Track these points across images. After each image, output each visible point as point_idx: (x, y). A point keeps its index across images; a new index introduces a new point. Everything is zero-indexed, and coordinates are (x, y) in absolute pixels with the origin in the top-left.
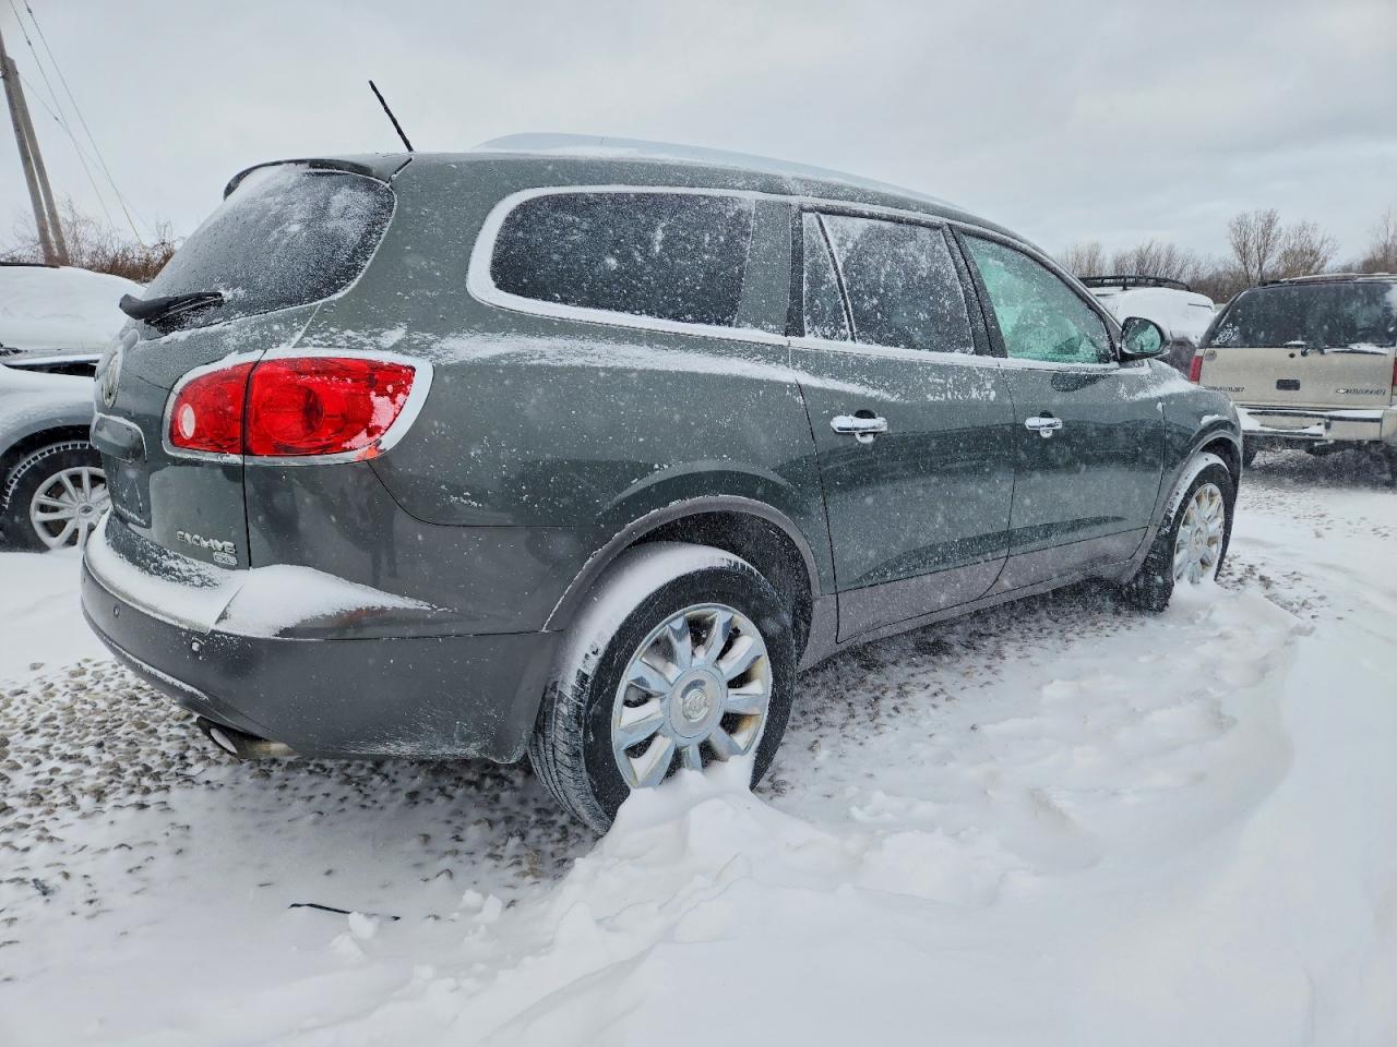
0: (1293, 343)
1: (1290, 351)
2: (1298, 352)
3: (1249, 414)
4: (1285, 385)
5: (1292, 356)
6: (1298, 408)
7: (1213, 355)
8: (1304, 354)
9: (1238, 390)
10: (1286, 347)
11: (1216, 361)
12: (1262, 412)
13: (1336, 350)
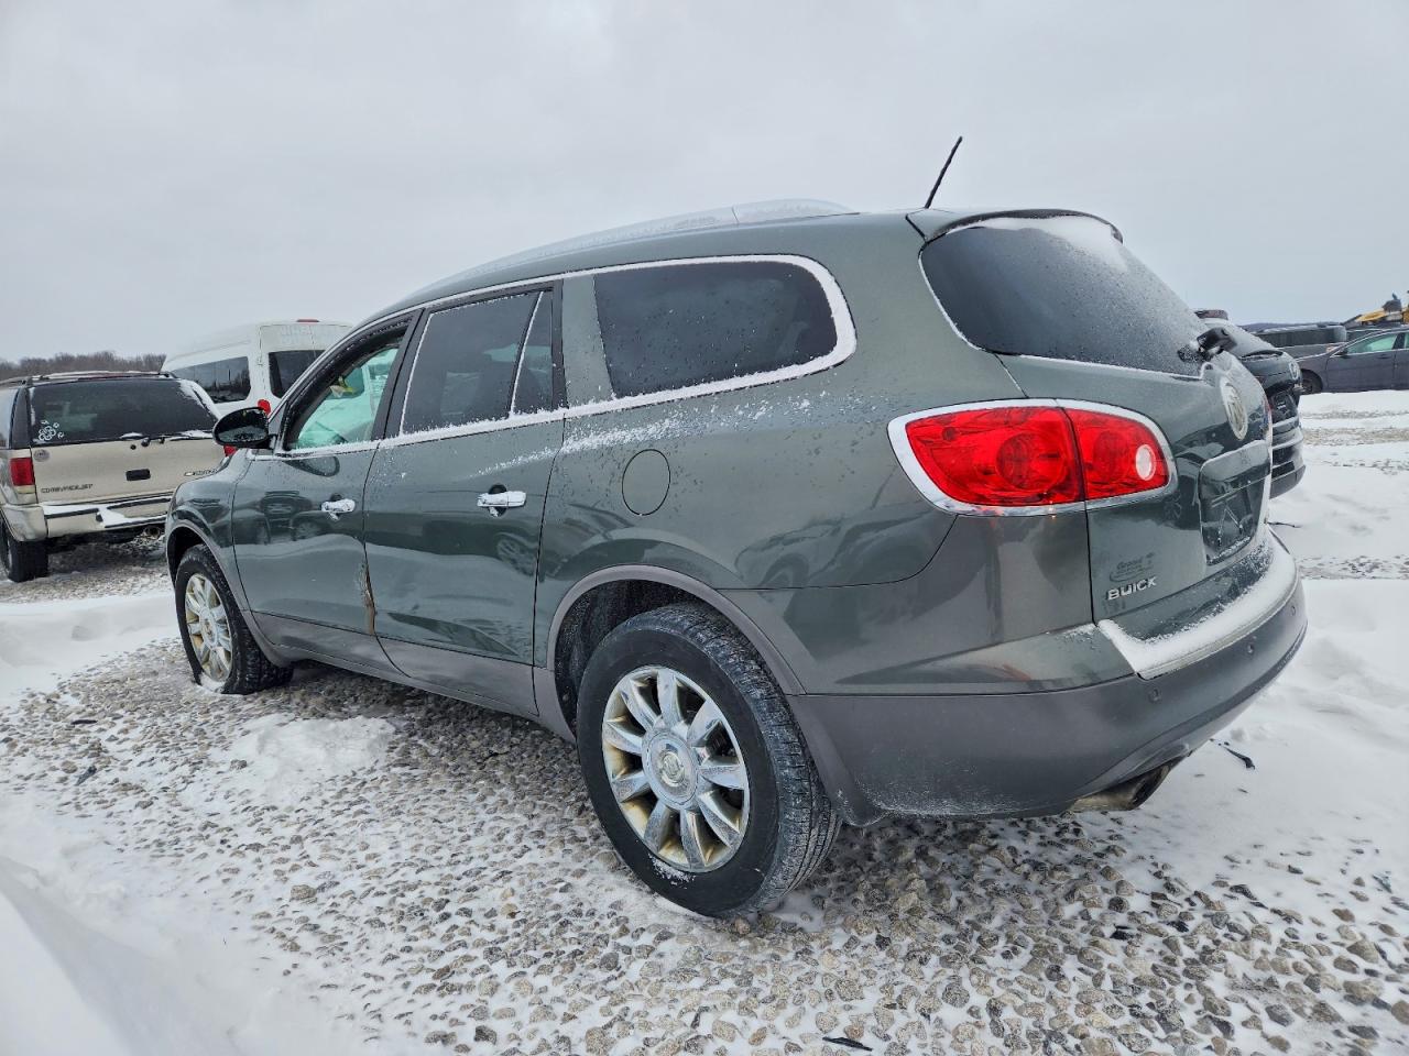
0: (127, 435)
1: (128, 444)
2: (138, 443)
3: (109, 508)
4: (134, 476)
5: (133, 447)
6: (159, 495)
7: (44, 456)
8: (145, 445)
9: (85, 487)
10: (124, 439)
11: (49, 461)
12: (120, 504)
13: (173, 438)
